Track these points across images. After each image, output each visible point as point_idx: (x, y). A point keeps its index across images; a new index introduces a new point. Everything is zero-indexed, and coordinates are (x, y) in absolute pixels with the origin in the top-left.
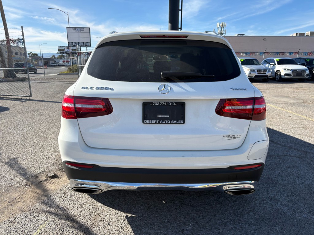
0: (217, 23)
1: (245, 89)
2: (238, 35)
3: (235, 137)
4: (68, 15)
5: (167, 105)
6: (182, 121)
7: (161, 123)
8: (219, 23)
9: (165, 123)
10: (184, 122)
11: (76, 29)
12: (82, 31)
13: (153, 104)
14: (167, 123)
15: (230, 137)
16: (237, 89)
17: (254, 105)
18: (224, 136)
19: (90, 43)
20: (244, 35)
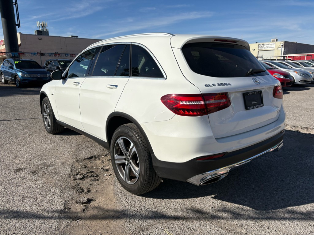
0: (37, 22)
2: (72, 36)
7: (255, 108)
8: (39, 22)
13: (249, 94)
20: (78, 37)
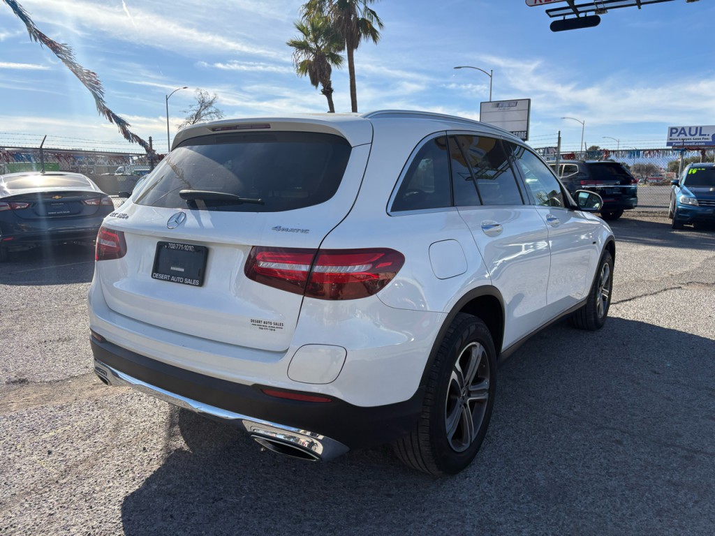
1: (306, 231)
3: (273, 325)
4: (491, 76)
5: (184, 250)
6: (197, 282)
7: (172, 281)
9: (177, 282)
10: (201, 284)
11: (500, 105)
12: (512, 108)
13: (168, 245)
14: (179, 282)
15: (263, 324)
16: (287, 230)
17: (312, 265)
18: (252, 321)
19: (527, 134)
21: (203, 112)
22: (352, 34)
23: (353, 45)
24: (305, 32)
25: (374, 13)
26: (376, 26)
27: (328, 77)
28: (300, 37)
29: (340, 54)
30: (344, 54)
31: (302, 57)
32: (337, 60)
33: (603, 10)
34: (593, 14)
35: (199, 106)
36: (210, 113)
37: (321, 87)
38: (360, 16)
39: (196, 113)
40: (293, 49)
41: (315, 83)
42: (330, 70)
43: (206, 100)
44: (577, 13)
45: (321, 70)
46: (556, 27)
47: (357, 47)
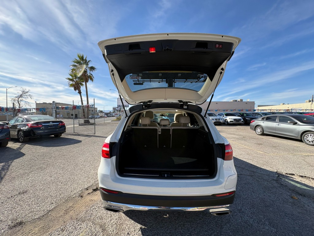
21: (23, 95)
22: (86, 79)
23: (87, 81)
24: (72, 76)
25: (92, 74)
26: (92, 78)
27: (80, 89)
28: (71, 77)
29: (83, 83)
30: (84, 83)
31: (71, 83)
32: (82, 85)
33: (144, 82)
34: (142, 82)
35: (22, 93)
36: (26, 95)
37: (77, 91)
38: (89, 75)
39: (20, 95)
40: (68, 80)
41: (75, 90)
42: (80, 87)
43: (25, 91)
44: (139, 82)
45: (78, 87)
46: (135, 84)
47: (88, 82)
